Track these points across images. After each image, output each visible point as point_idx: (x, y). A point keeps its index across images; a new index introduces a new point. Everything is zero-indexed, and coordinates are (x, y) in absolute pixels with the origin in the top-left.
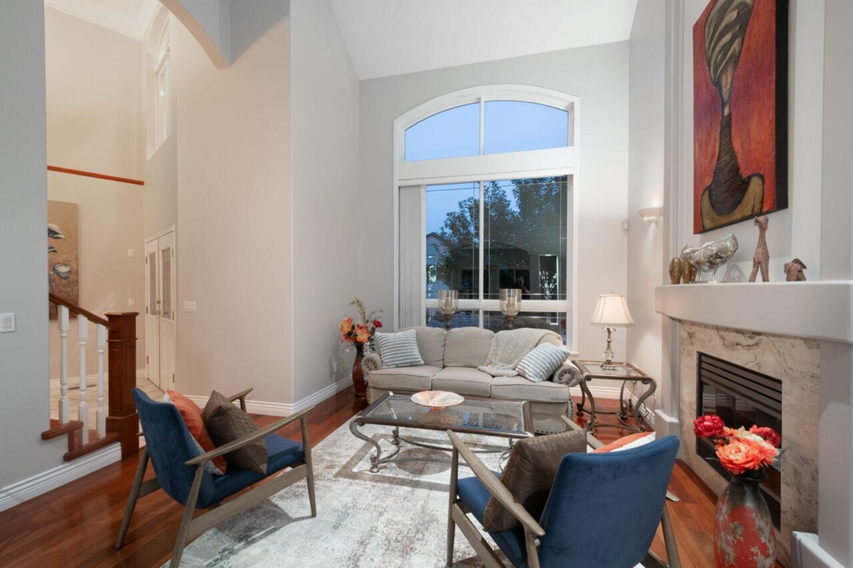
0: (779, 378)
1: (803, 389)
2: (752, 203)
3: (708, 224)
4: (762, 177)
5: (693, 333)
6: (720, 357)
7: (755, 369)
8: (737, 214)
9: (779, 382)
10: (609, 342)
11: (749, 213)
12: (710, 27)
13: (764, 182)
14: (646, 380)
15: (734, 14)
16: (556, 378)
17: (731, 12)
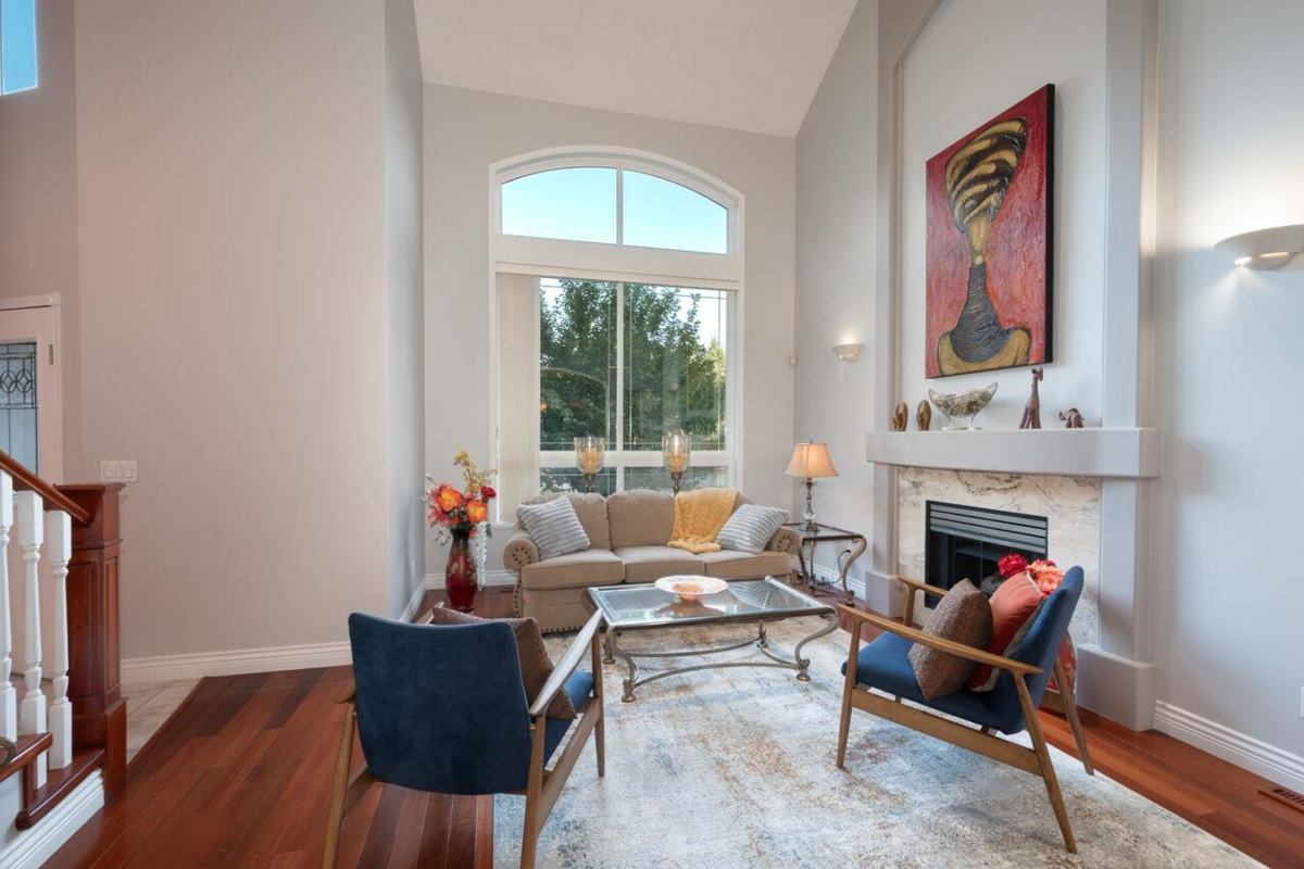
0: (1044, 515)
1: (1074, 522)
2: (1014, 354)
3: (947, 369)
4: (1028, 331)
5: (920, 483)
6: (964, 504)
7: (1014, 511)
8: (992, 363)
9: (1045, 519)
10: (809, 499)
11: (1011, 363)
12: (954, 169)
13: (1030, 337)
14: (854, 537)
15: (992, 169)
16: (775, 546)
17: (986, 163)
